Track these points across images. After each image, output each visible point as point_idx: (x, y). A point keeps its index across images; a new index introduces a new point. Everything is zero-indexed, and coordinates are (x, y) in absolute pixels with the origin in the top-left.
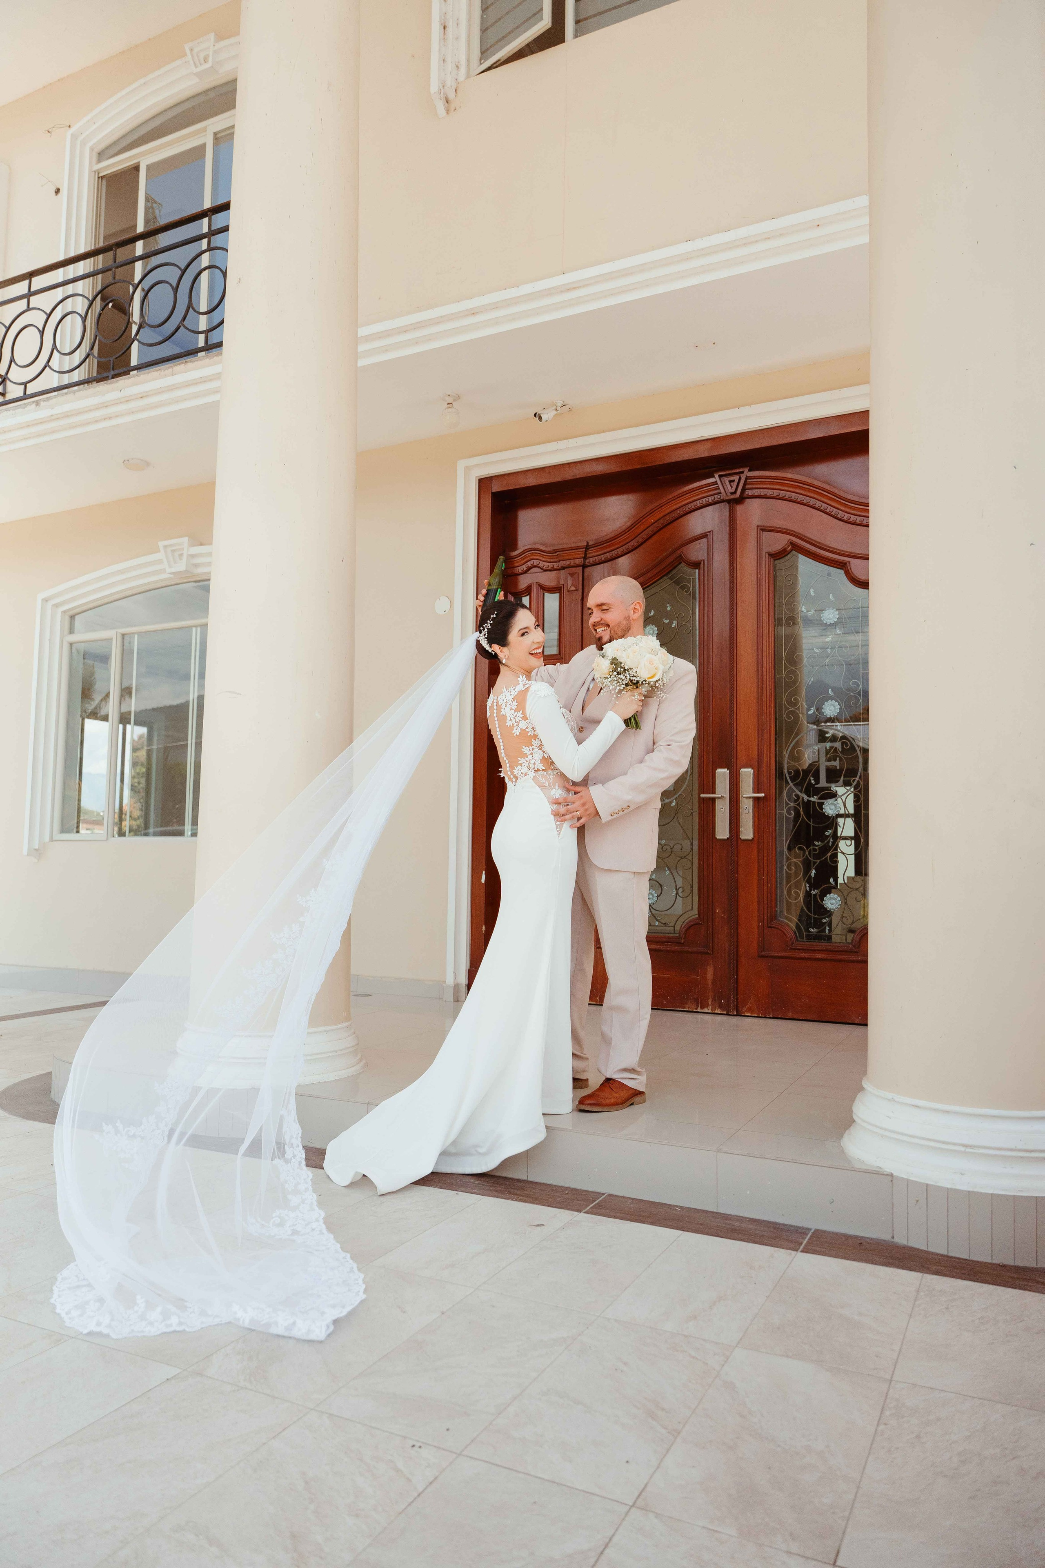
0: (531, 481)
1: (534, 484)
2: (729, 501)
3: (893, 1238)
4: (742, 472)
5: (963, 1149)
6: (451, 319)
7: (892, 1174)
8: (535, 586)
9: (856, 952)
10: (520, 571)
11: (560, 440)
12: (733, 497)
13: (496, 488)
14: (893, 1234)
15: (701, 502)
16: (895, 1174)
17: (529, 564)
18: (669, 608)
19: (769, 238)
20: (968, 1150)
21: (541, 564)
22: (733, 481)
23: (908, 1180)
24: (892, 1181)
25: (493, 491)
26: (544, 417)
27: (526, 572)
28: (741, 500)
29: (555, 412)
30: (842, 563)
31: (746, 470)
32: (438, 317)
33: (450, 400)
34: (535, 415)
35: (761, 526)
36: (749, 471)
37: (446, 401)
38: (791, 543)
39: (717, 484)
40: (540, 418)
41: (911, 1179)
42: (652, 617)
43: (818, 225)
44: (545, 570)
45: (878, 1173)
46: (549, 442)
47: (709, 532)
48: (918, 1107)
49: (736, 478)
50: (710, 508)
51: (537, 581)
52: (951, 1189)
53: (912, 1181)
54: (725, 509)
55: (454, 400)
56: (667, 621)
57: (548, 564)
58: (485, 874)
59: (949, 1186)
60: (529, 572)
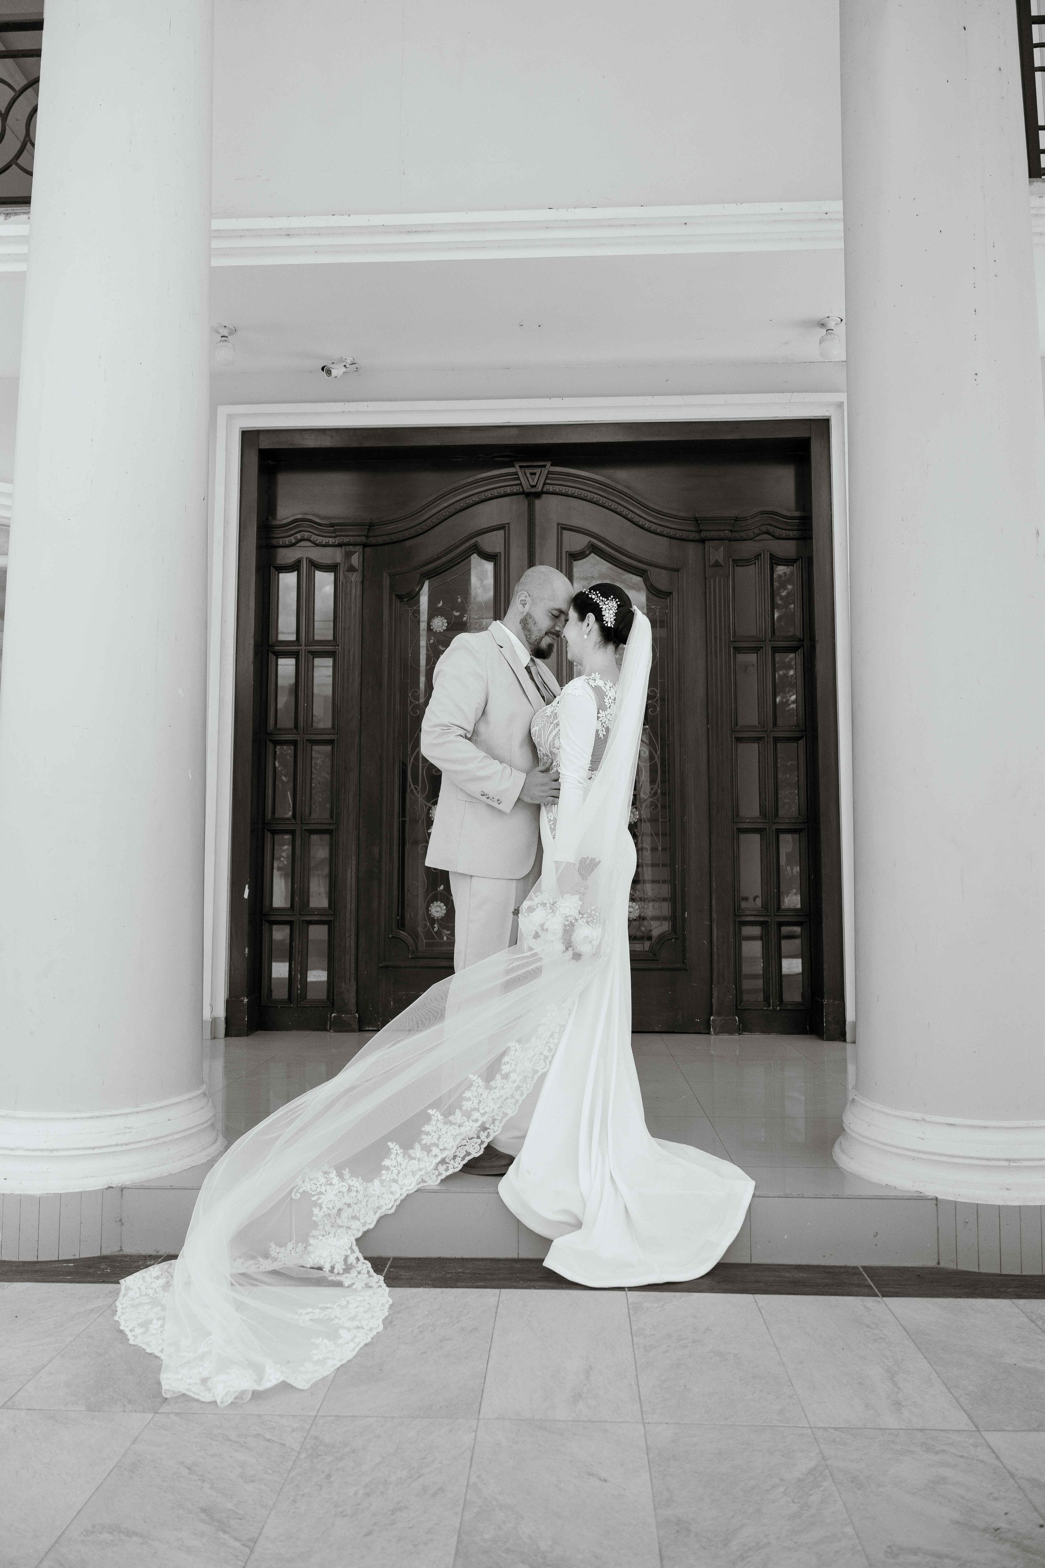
0: (311, 443)
1: (312, 446)
2: (528, 495)
3: (938, 1263)
4: (544, 466)
5: (1006, 1164)
6: (260, 236)
7: (937, 1198)
8: (305, 561)
9: (656, 960)
10: (281, 543)
11: (348, 402)
12: (533, 490)
13: (265, 444)
14: (939, 1260)
15: (499, 491)
16: (939, 1197)
17: (299, 536)
18: (459, 600)
19: (635, 225)
20: (1012, 1164)
21: (314, 538)
22: (535, 474)
23: (956, 1202)
24: (936, 1205)
25: (261, 447)
26: (334, 372)
27: (292, 545)
28: (538, 495)
29: (344, 369)
30: (642, 570)
31: (548, 464)
32: (243, 230)
33: (226, 333)
34: (323, 369)
35: (562, 524)
36: (551, 465)
37: (219, 333)
38: (592, 545)
39: (517, 474)
40: (329, 373)
41: (959, 1200)
42: (441, 608)
43: (686, 224)
44: (317, 545)
45: (920, 1198)
46: (336, 401)
47: (507, 524)
48: (954, 1125)
49: (538, 471)
50: (507, 498)
51: (308, 556)
52: (1003, 1206)
53: (961, 1202)
54: (523, 503)
55: (230, 334)
56: (457, 614)
57: (321, 538)
58: (249, 888)
59: (1001, 1204)
60: (297, 545)
